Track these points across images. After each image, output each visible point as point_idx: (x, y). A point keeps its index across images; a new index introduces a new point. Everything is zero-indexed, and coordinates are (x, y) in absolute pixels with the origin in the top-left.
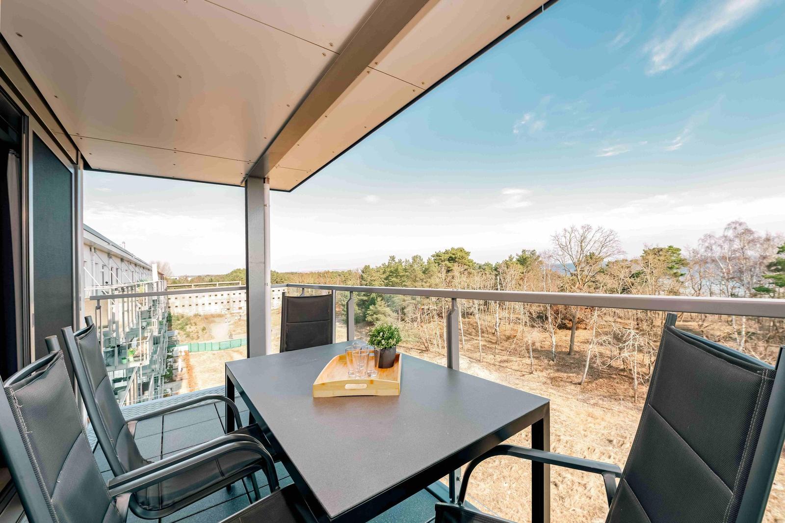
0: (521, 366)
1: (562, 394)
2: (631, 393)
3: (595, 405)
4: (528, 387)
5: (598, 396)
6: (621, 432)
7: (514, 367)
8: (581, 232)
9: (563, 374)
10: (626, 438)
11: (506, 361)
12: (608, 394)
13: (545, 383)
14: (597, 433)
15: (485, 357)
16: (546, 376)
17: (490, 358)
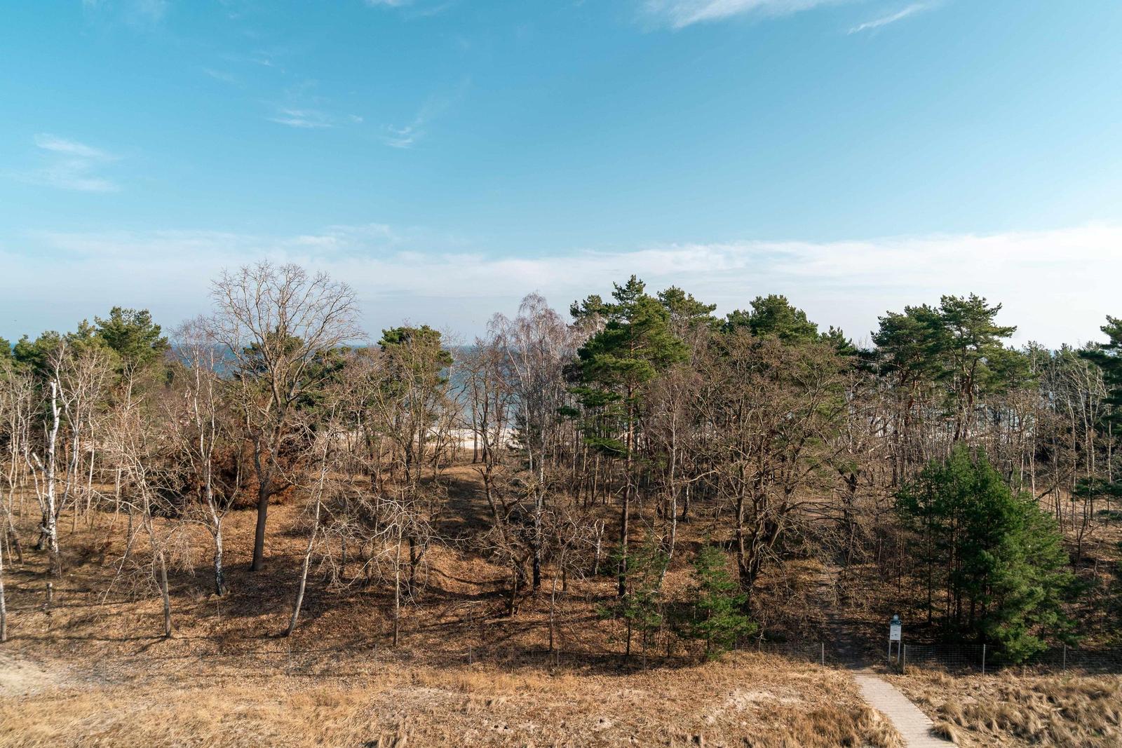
0: (132, 626)
1: (249, 671)
2: (386, 626)
3: (325, 673)
4: (163, 678)
5: (327, 651)
6: (387, 717)
7: (113, 633)
8: (282, 280)
9: (244, 620)
10: (397, 726)
11: (83, 622)
12: (346, 640)
13: (206, 654)
14: (344, 736)
15: (16, 622)
16: (204, 634)
17: (32, 622)
